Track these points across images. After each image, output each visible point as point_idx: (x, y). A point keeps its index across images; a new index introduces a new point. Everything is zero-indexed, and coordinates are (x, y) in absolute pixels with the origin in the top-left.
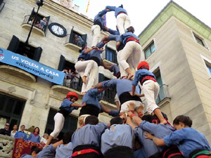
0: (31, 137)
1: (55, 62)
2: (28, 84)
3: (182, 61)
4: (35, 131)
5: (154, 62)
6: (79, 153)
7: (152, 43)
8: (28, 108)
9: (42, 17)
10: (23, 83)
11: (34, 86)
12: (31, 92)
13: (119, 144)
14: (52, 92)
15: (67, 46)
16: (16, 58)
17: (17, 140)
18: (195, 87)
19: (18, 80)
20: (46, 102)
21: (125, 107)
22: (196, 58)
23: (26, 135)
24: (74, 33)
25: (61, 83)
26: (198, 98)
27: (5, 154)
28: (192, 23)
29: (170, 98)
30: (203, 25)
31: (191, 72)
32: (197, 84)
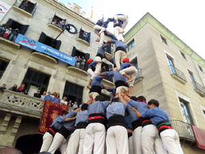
0: (54, 99)
1: (69, 51)
2: (52, 65)
3: (152, 54)
4: (57, 95)
5: (134, 53)
6: (93, 118)
7: (133, 40)
8: (52, 80)
9: (61, 20)
10: (49, 64)
11: (56, 66)
12: (54, 70)
13: (117, 113)
14: (67, 71)
15: (78, 40)
16: (44, 47)
17: (46, 101)
18: (159, 72)
19: (45, 62)
20: (63, 77)
21: (119, 89)
22: (161, 52)
23: (51, 98)
24: (82, 31)
25: (74, 65)
26: (160, 78)
27: (38, 110)
28: (160, 28)
29: (142, 78)
30: (167, 29)
31: (157, 62)
32: (161, 69)
